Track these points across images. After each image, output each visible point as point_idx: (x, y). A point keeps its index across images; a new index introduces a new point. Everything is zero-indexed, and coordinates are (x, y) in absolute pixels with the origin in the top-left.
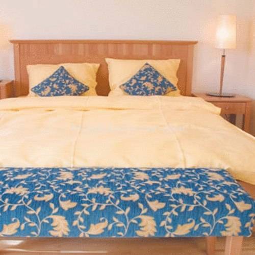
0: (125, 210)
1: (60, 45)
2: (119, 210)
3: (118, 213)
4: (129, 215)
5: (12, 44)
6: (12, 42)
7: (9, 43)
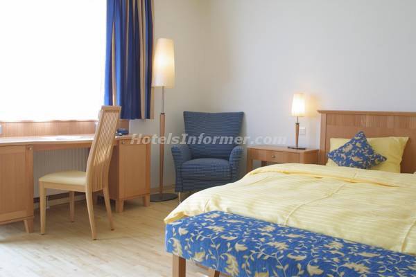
0: (284, 266)
1: (367, 117)
2: (279, 264)
3: (278, 266)
4: (287, 271)
5: (320, 114)
6: (320, 112)
7: (318, 113)
